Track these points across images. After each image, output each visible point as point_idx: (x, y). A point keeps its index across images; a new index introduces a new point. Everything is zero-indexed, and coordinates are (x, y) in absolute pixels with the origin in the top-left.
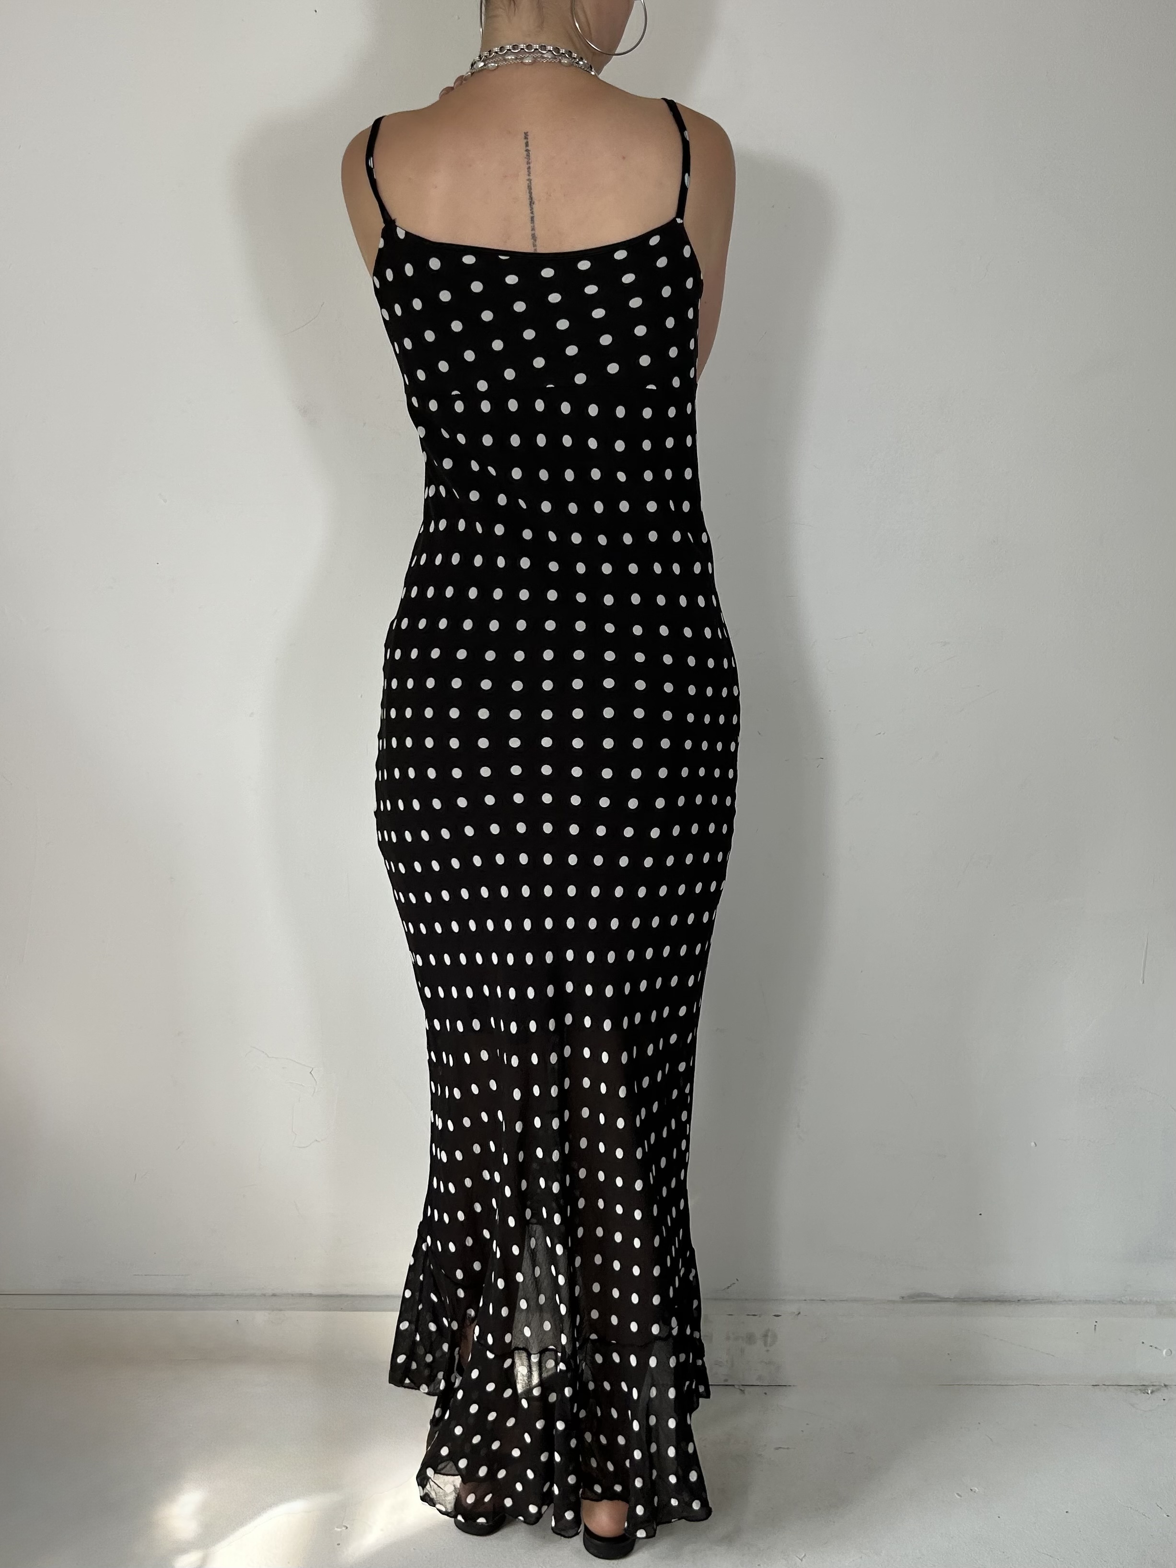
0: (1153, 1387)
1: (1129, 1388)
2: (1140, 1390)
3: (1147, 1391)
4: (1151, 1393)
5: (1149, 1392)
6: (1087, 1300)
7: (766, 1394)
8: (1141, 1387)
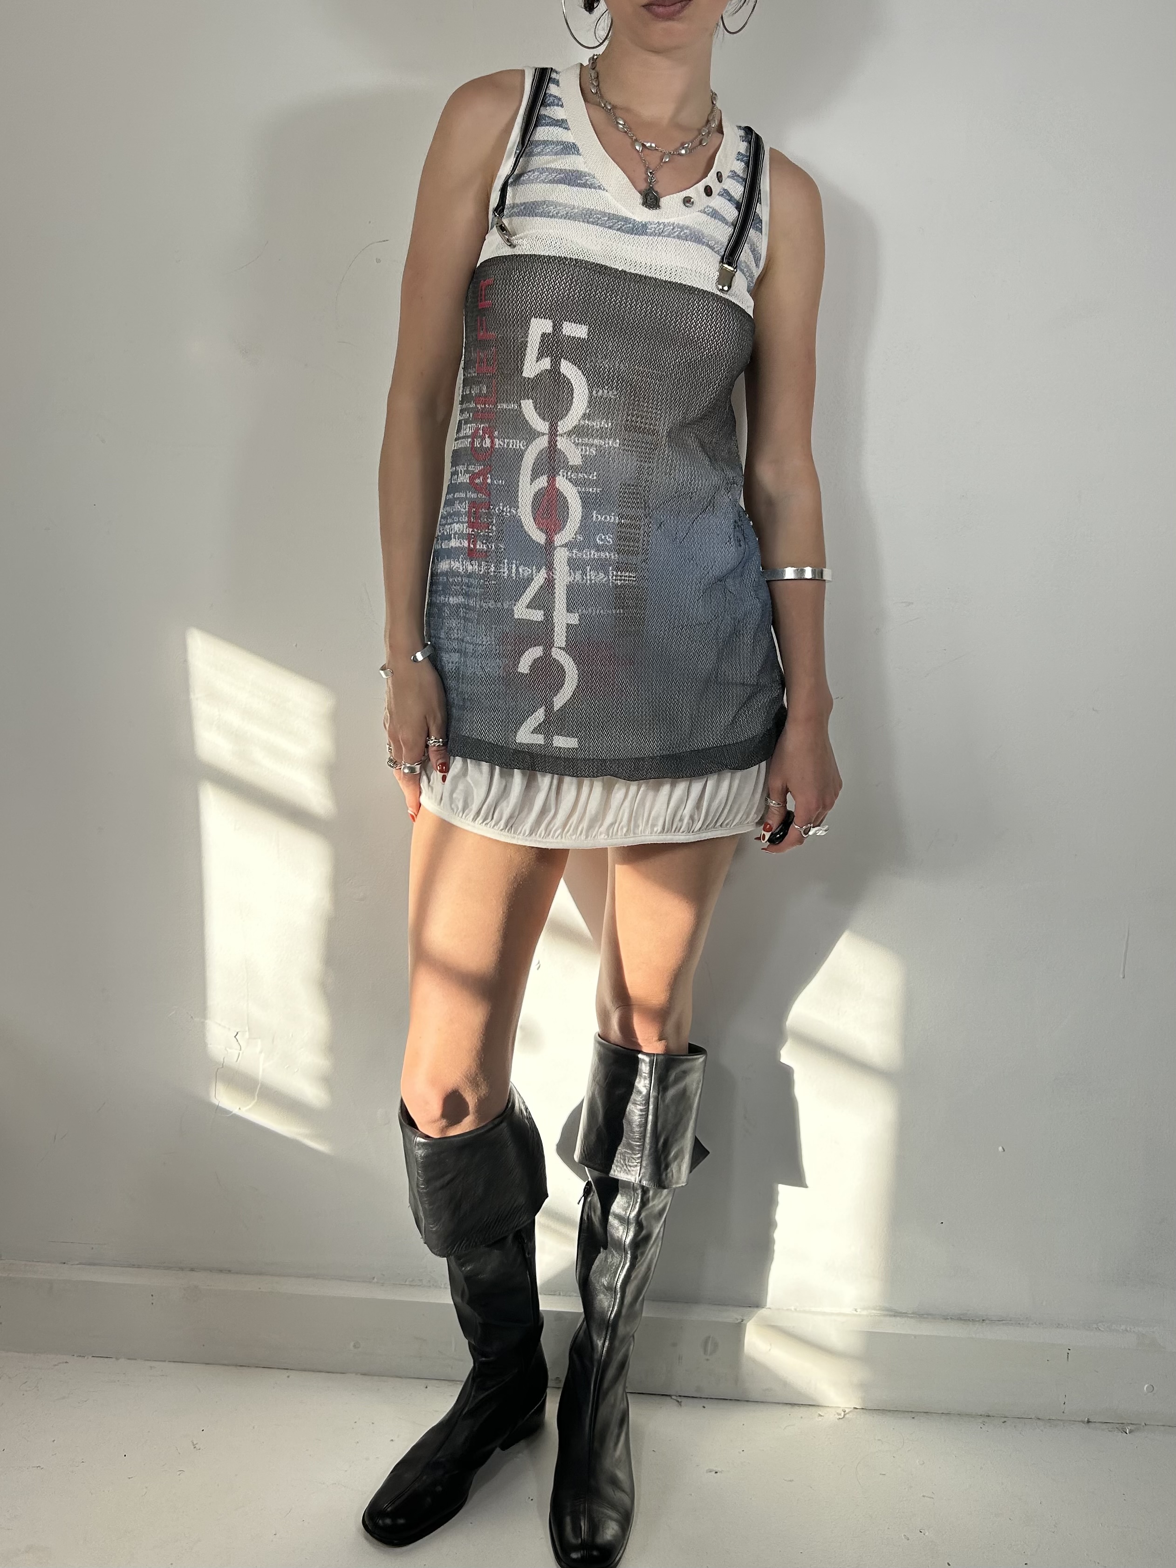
0: (1131, 1425)
1: (1104, 1426)
2: (1117, 1428)
3: (1125, 1430)
4: (1129, 1433)
5: (1127, 1432)
6: (1059, 1324)
7: (704, 1407)
8: (1118, 1426)
